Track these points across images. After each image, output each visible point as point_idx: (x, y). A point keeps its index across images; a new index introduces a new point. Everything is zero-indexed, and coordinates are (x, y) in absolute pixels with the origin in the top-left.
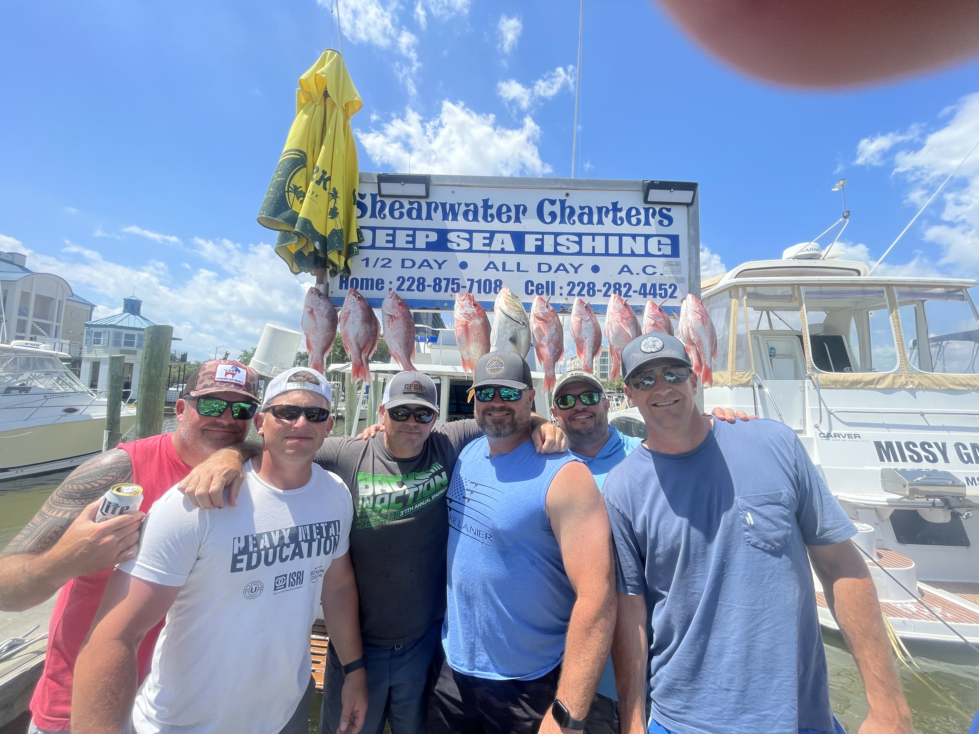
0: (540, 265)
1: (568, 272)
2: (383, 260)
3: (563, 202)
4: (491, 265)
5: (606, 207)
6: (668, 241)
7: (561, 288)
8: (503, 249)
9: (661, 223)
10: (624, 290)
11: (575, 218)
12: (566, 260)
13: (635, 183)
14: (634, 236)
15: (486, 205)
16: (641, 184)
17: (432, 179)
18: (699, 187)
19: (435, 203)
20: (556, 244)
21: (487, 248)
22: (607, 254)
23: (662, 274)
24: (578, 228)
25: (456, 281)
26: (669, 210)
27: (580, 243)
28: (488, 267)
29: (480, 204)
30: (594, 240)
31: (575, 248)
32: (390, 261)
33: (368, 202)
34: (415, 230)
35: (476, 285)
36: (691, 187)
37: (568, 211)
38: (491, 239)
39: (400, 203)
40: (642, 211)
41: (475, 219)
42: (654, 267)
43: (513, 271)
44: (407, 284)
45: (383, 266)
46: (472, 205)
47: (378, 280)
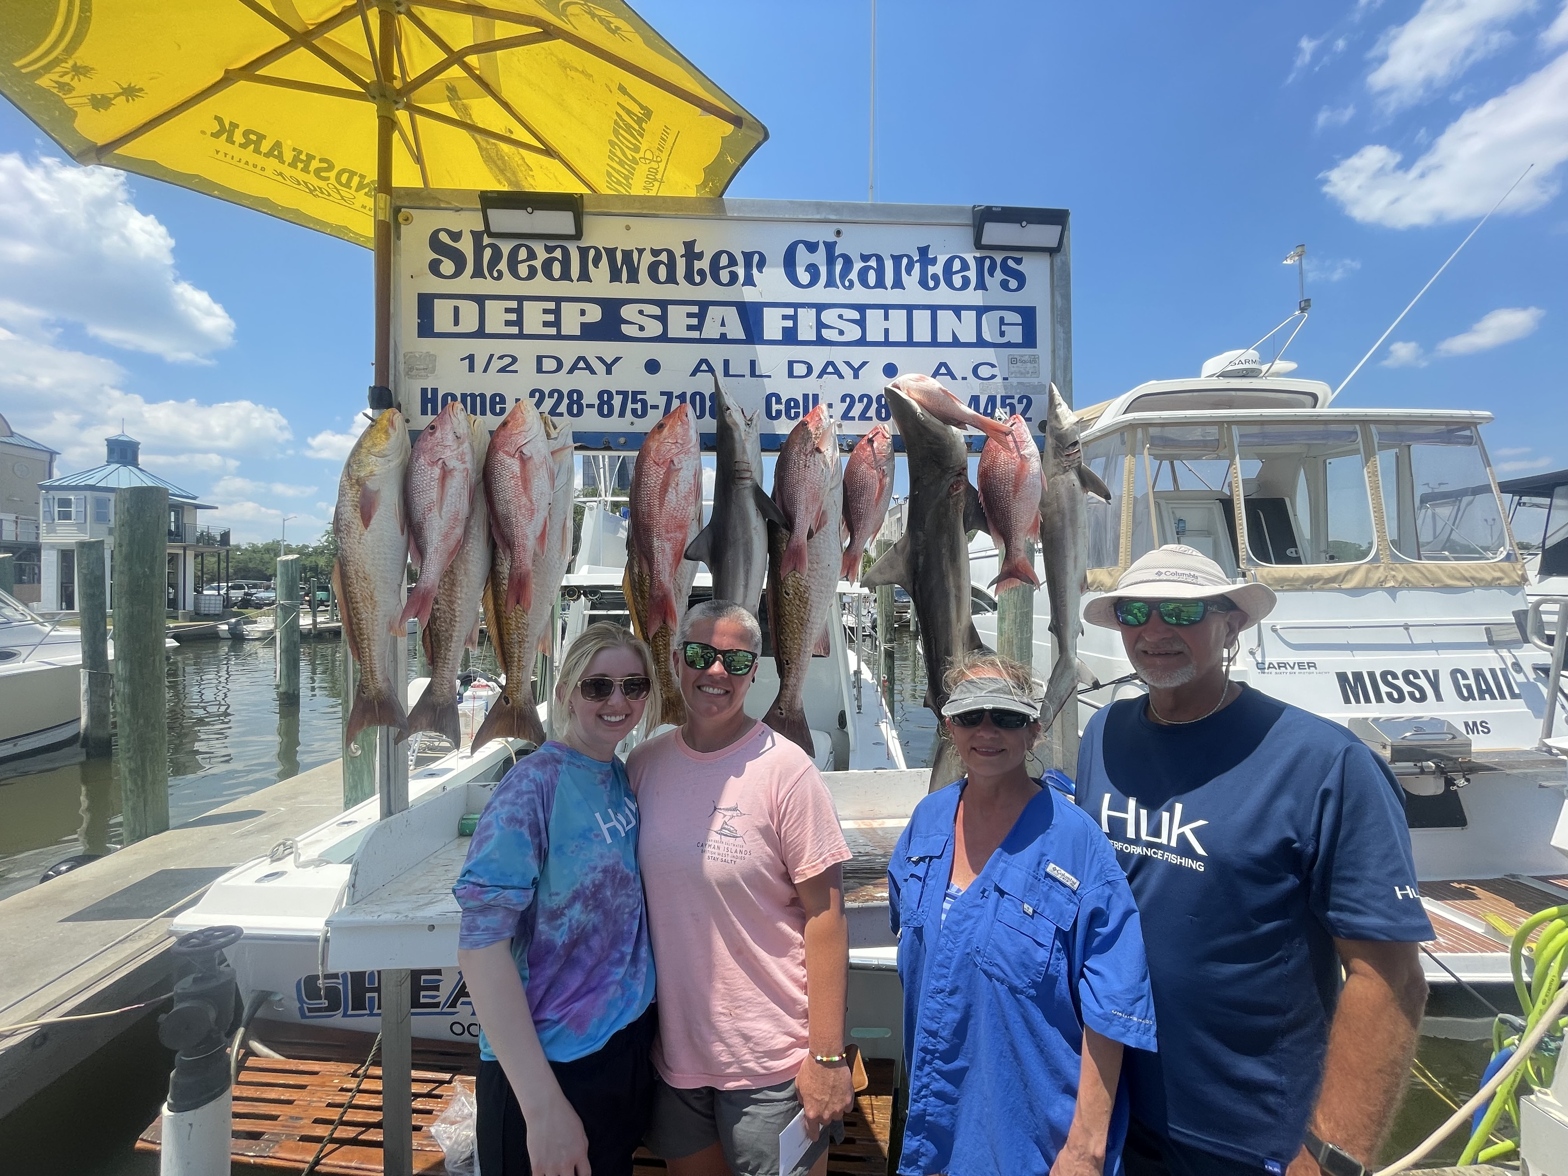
0: (791, 364)
1: (841, 376)
2: (501, 358)
3: (830, 247)
4: (703, 366)
5: (909, 257)
6: (1017, 318)
8: (723, 335)
9: (1004, 285)
11: (854, 275)
12: (838, 355)
13: (959, 211)
14: (957, 310)
15: (691, 253)
16: (971, 212)
17: (585, 201)
18: (1071, 219)
19: (596, 249)
20: (820, 325)
21: (695, 334)
22: (910, 343)
23: (1005, 379)
24: (860, 295)
25: (639, 397)
26: (1018, 261)
27: (861, 323)
28: (696, 370)
29: (679, 251)
30: (886, 318)
31: (854, 333)
32: (514, 360)
33: (466, 246)
34: (558, 300)
36: (1058, 217)
37: (839, 263)
38: (701, 316)
39: (528, 247)
40: (972, 264)
41: (671, 278)
42: (993, 366)
43: (743, 376)
44: (548, 404)
45: (503, 370)
46: (665, 253)
47: (493, 396)
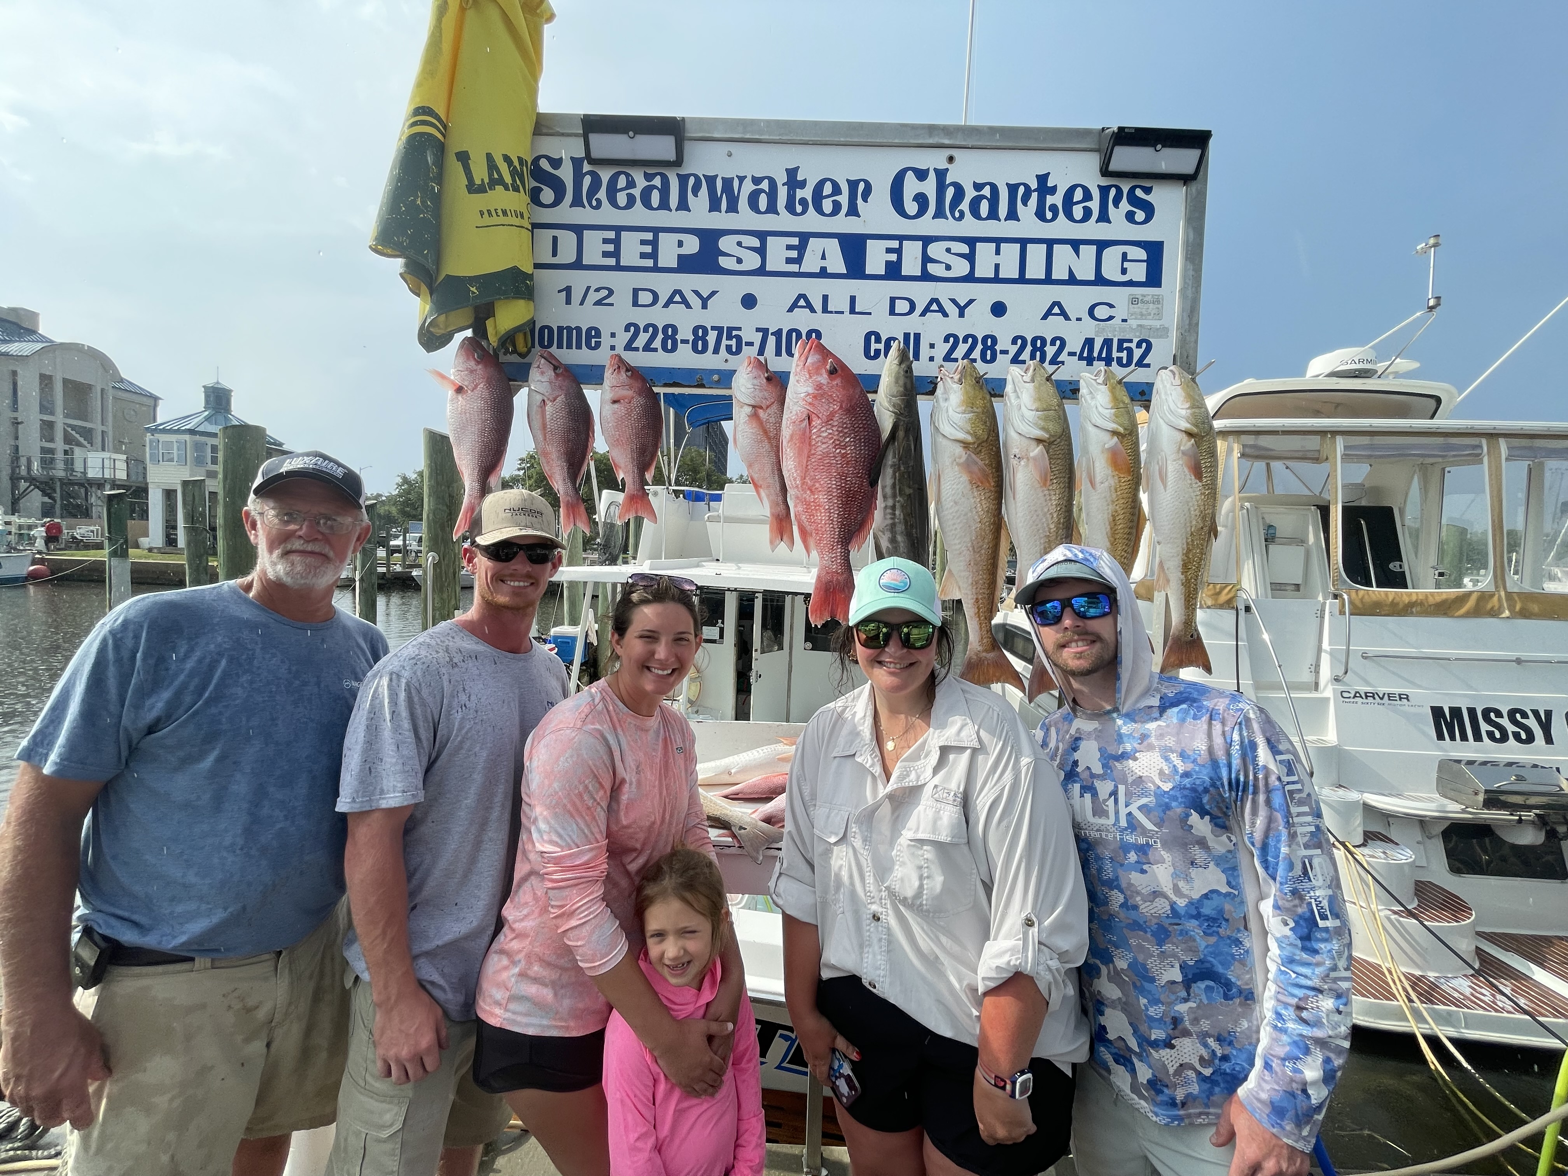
0: (893, 300)
1: (945, 315)
2: (598, 290)
3: (941, 175)
4: (801, 302)
5: (1027, 187)
6: (1142, 254)
7: (932, 346)
8: (823, 269)
9: (1130, 216)
10: (1050, 351)
11: (965, 206)
12: (943, 292)
13: (1087, 135)
14: (1076, 244)
15: (794, 181)
16: (1099, 135)
17: (688, 125)
19: (697, 177)
20: (926, 259)
21: (794, 268)
22: (1022, 280)
23: (1124, 321)
24: (970, 227)
25: (734, 333)
26: (1148, 191)
27: (970, 258)
28: (794, 306)
29: (781, 179)
30: (998, 252)
31: (961, 268)
32: (611, 292)
33: (566, 174)
34: (656, 231)
35: (771, 340)
36: (1198, 140)
37: (950, 192)
38: (801, 248)
39: (628, 175)
40: (1096, 194)
41: (772, 208)
42: (1111, 306)
43: (842, 313)
44: (643, 338)
45: (599, 303)
46: (766, 182)
47: (589, 330)
